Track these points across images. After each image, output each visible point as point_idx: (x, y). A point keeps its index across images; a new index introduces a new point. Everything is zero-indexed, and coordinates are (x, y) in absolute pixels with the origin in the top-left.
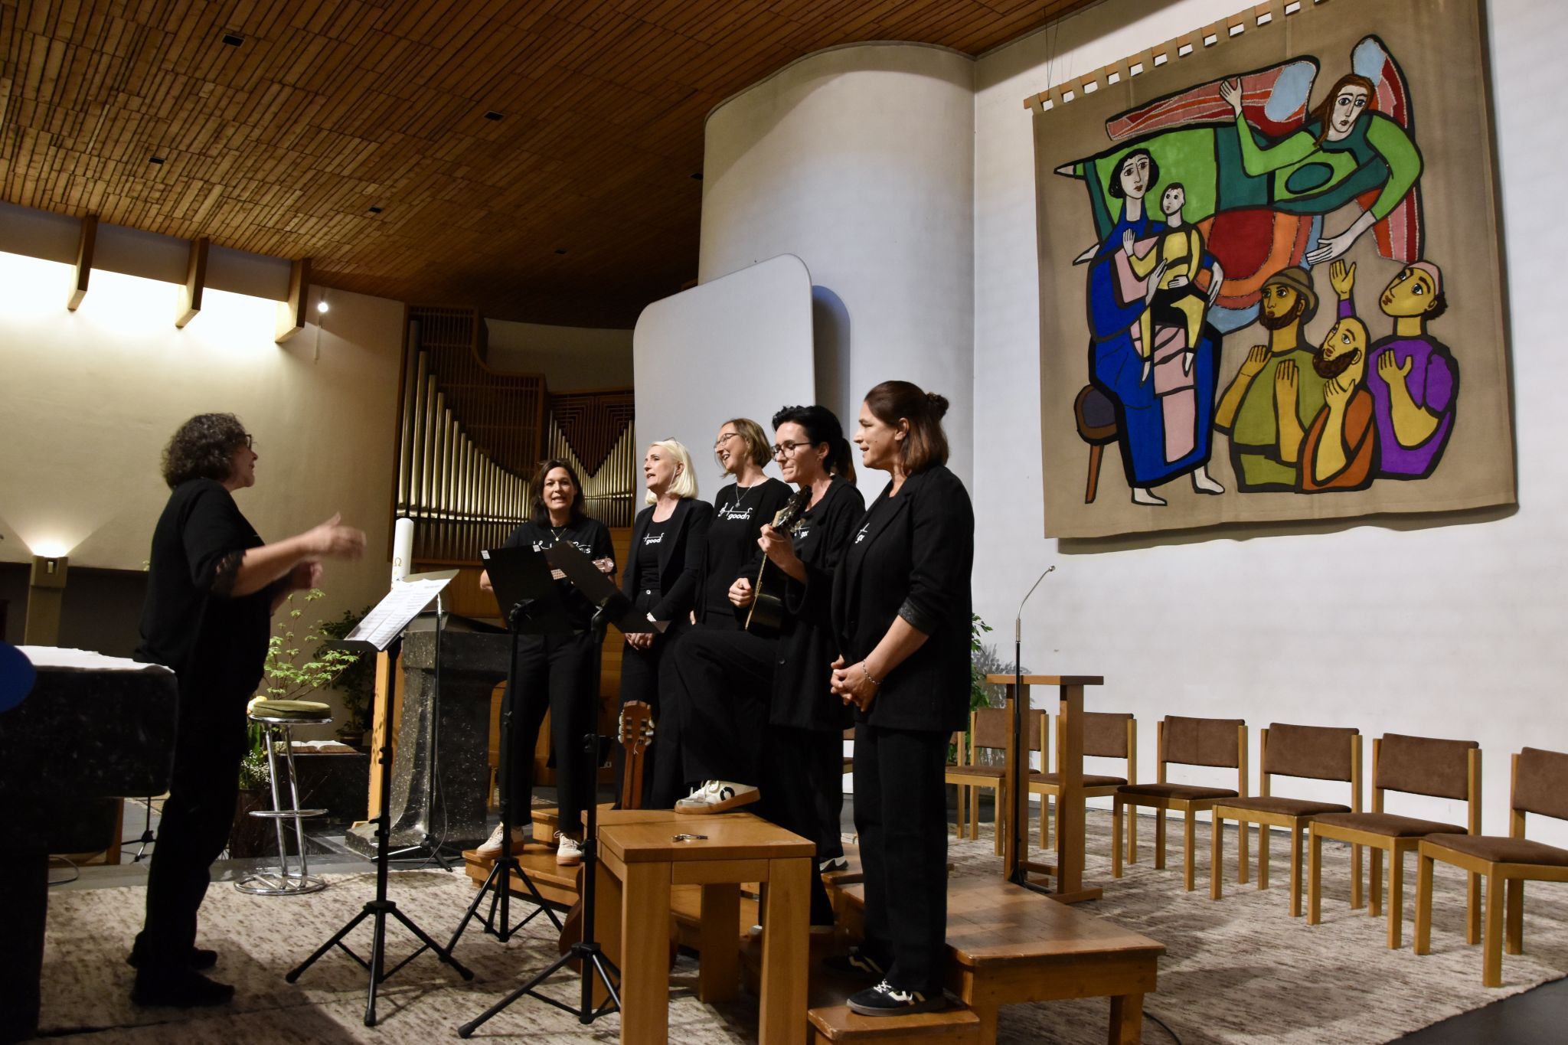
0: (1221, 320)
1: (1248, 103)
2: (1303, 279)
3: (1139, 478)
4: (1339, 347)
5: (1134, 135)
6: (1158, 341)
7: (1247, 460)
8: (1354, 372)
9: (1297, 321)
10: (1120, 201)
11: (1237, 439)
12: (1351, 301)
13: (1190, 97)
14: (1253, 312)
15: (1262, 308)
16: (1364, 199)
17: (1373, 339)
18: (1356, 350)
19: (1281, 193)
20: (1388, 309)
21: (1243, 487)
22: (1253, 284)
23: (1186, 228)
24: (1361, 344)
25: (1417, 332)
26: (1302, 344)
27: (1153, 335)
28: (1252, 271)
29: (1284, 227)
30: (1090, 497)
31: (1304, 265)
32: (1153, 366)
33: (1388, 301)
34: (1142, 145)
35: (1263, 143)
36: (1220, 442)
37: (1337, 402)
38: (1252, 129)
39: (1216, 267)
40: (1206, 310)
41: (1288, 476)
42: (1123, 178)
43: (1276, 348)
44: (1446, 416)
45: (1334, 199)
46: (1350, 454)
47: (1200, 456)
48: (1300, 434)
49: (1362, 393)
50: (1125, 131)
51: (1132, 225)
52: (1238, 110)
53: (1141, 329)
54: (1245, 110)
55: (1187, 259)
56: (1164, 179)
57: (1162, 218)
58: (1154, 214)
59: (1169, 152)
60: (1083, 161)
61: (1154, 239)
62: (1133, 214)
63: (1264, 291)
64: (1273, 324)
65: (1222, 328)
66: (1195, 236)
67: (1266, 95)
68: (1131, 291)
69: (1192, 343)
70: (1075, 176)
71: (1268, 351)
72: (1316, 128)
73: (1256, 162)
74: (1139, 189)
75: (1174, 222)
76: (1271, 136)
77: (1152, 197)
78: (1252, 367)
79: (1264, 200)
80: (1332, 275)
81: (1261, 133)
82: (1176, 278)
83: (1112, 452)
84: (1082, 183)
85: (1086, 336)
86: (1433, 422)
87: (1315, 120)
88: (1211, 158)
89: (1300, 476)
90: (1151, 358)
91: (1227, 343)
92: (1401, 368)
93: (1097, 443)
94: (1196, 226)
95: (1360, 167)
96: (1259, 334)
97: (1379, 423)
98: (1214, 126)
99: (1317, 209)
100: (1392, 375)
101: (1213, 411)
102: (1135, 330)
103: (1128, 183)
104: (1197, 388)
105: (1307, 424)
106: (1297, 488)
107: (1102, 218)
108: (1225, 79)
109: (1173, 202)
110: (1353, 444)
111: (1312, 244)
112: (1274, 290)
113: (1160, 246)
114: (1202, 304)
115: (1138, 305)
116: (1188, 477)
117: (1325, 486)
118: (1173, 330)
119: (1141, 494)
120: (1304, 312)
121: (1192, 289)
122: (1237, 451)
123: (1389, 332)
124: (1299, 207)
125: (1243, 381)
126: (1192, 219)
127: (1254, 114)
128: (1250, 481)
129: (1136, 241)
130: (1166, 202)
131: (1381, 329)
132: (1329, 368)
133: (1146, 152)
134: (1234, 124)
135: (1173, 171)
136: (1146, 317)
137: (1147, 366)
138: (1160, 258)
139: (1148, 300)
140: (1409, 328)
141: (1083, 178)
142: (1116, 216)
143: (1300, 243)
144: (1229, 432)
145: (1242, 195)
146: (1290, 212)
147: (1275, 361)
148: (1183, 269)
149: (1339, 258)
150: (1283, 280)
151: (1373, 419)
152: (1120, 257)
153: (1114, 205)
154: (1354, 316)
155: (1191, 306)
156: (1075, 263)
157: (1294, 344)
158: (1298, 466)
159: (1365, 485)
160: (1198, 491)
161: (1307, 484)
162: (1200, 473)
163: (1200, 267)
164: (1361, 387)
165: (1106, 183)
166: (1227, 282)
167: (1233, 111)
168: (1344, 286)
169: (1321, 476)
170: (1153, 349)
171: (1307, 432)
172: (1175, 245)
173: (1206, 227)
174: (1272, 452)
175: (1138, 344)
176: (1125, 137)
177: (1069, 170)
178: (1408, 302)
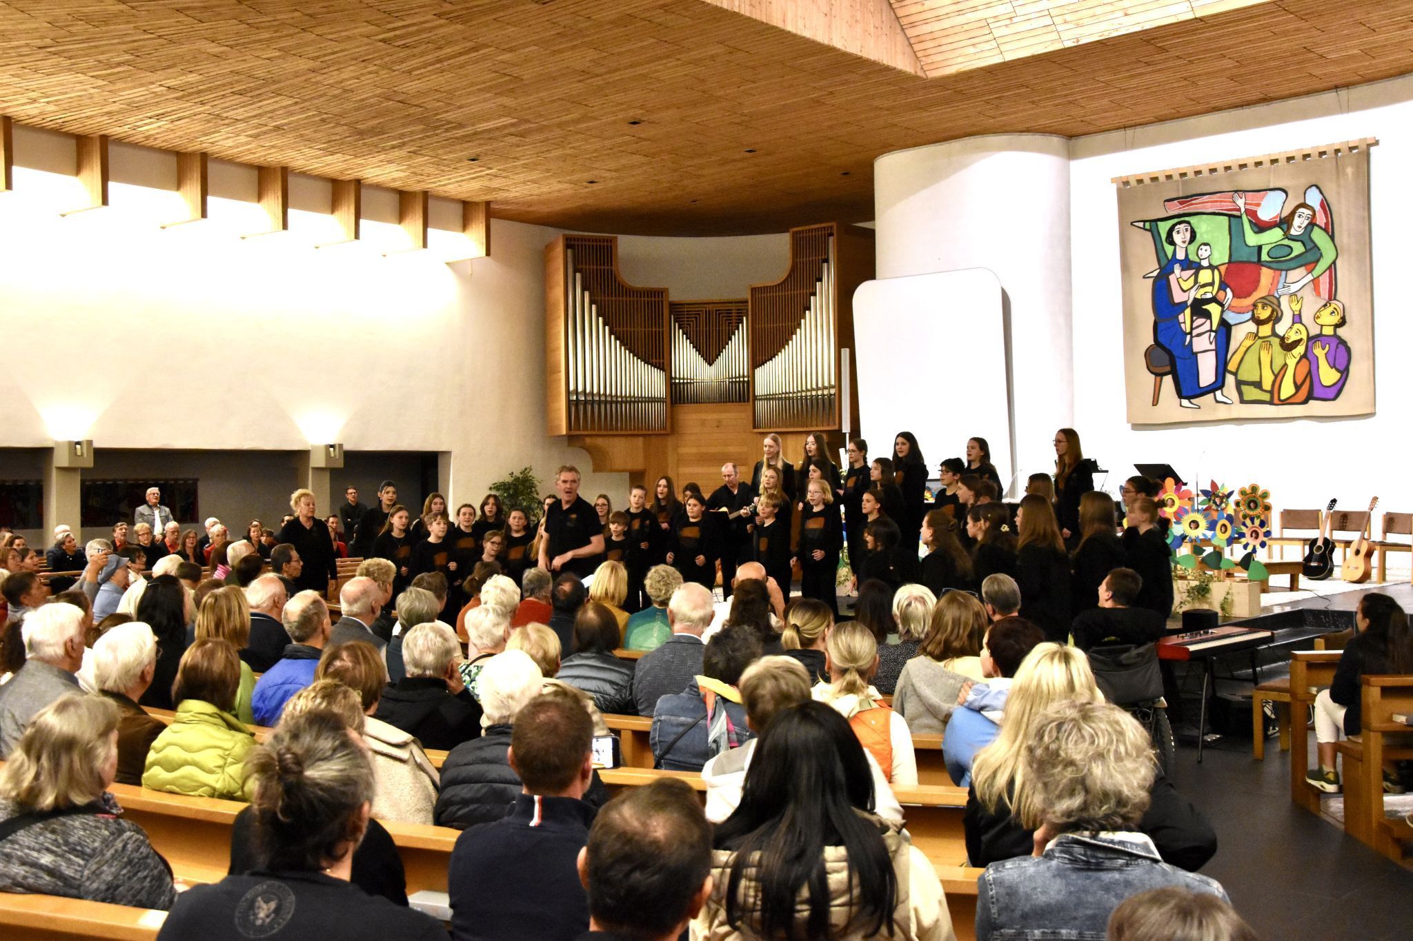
0: (1231, 318)
1: (1249, 207)
2: (1275, 301)
3: (1184, 394)
4: (1293, 337)
5: (1181, 212)
6: (1195, 325)
7: (1244, 388)
8: (1300, 350)
9: (1271, 323)
10: (1172, 247)
11: (1240, 377)
12: (1300, 315)
13: (1215, 197)
14: (1248, 315)
15: (1253, 315)
16: (1309, 267)
17: (1311, 335)
18: (1301, 339)
19: (1264, 257)
20: (1318, 321)
21: (1242, 401)
22: (1248, 301)
23: (1211, 267)
24: (1304, 336)
25: (1332, 333)
26: (1274, 334)
27: (1192, 322)
28: (1248, 295)
29: (1266, 275)
30: (1155, 402)
31: (1276, 295)
32: (1192, 337)
33: (1318, 317)
34: (1187, 219)
35: (1256, 230)
36: (1230, 379)
37: (1292, 363)
38: (1250, 221)
39: (1228, 290)
40: (1222, 312)
41: (1267, 397)
42: (1174, 233)
43: (1260, 335)
44: (1345, 372)
45: (1292, 264)
46: (1298, 387)
47: (1219, 385)
48: (1273, 377)
49: (1304, 360)
50: (1175, 209)
51: (1180, 262)
52: (1243, 210)
53: (1185, 317)
54: (1246, 210)
55: (1212, 284)
56: (1199, 239)
57: (1198, 260)
58: (1192, 257)
59: (1204, 226)
60: (1150, 221)
61: (1193, 271)
62: (1181, 255)
63: (1255, 306)
64: (1259, 322)
65: (1231, 322)
66: (1216, 272)
67: (1258, 205)
68: (1178, 297)
69: (1214, 328)
70: (1144, 228)
71: (1257, 335)
72: (1285, 227)
73: (1252, 239)
74: (1184, 242)
75: (1205, 263)
76: (1261, 227)
77: (1192, 248)
78: (1248, 343)
79: (1255, 259)
80: (1290, 302)
81: (1255, 225)
82: (1205, 293)
83: (1168, 381)
84: (1149, 234)
85: (1152, 318)
86: (1338, 375)
87: (1284, 223)
88: (1227, 232)
89: (1272, 397)
90: (1190, 333)
91: (1234, 330)
92: (1323, 349)
93: (1159, 375)
94: (1217, 267)
95: (1307, 251)
96: (1252, 327)
97: (1312, 375)
98: (1230, 216)
99: (1284, 267)
100: (1319, 352)
101: (1226, 364)
102: (1181, 318)
103: (1177, 238)
104: (1217, 351)
105: (1276, 372)
106: (1271, 403)
107: (1161, 255)
108: (1236, 191)
109: (1204, 252)
110: (1299, 382)
111: (1280, 286)
112: (1260, 305)
113: (1196, 275)
114: (1219, 308)
115: (1183, 306)
116: (1212, 395)
117: (1284, 402)
118: (1204, 320)
119: (1185, 402)
120: (1275, 318)
121: (1214, 300)
122: (1239, 384)
123: (1318, 332)
124: (1274, 265)
125: (1243, 349)
126: (1215, 263)
127: (1252, 214)
128: (1246, 398)
129: (1182, 270)
130: (1200, 252)
131: (1314, 331)
132: (1288, 347)
133: (1188, 223)
134: (1240, 217)
135: (1205, 236)
136: (1188, 312)
137: (1188, 337)
138: (1196, 282)
139: (1189, 303)
140: (1328, 331)
141: (1150, 230)
142: (1170, 256)
143: (1275, 283)
144: (1235, 374)
145: (1243, 255)
146: (1269, 268)
147: (1260, 341)
148: (1209, 289)
149: (1294, 294)
150: (1265, 301)
151: (1309, 372)
152: (1172, 278)
153: (1169, 249)
154: (1301, 323)
155: (1214, 309)
156: (1144, 277)
157: (1270, 333)
158: (1271, 392)
159: (1305, 402)
160: (1217, 402)
161: (1276, 401)
162: (1218, 393)
163: (1220, 289)
164: (1304, 356)
165: (1164, 236)
166: (1235, 299)
167: (1239, 210)
168: (1296, 308)
169: (1283, 397)
170: (1192, 329)
171: (1276, 376)
172: (1205, 276)
173: (1223, 269)
174: (1258, 385)
175: (1183, 325)
176: (1176, 213)
177: (1141, 225)
178: (1328, 319)
